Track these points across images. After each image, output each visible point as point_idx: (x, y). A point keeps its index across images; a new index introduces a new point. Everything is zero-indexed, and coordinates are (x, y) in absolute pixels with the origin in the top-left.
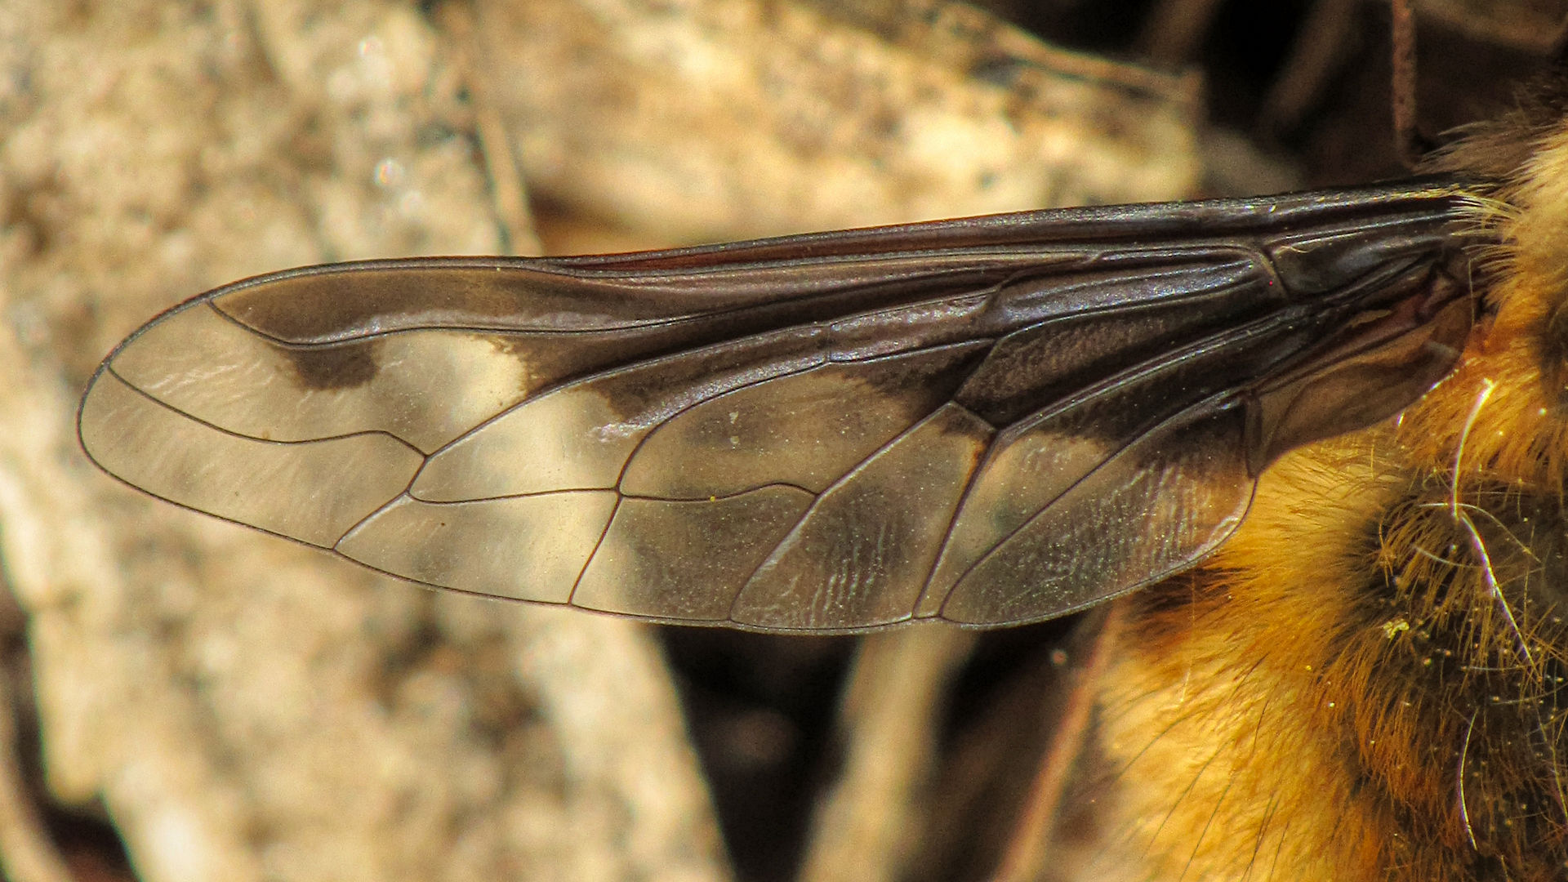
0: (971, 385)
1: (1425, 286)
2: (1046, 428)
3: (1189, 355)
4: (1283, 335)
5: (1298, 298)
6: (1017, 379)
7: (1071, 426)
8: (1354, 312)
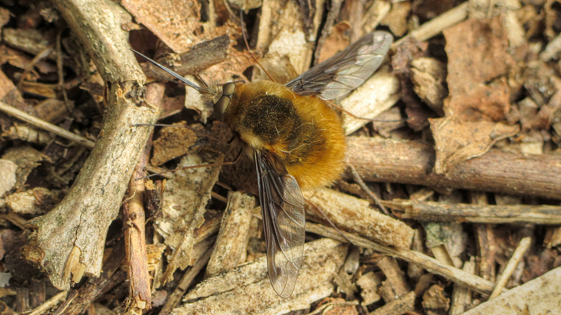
0: (278, 204)
1: (265, 157)
2: (283, 196)
3: (274, 182)
4: (272, 172)
5: (267, 171)
6: (277, 199)
7: (282, 193)
8: (268, 165)
